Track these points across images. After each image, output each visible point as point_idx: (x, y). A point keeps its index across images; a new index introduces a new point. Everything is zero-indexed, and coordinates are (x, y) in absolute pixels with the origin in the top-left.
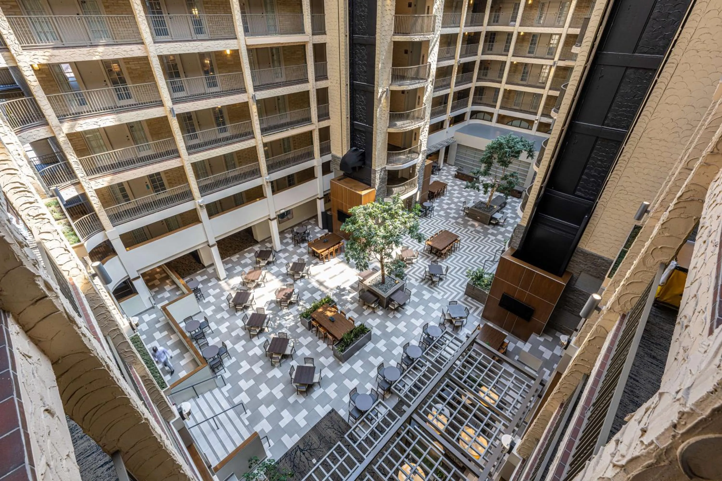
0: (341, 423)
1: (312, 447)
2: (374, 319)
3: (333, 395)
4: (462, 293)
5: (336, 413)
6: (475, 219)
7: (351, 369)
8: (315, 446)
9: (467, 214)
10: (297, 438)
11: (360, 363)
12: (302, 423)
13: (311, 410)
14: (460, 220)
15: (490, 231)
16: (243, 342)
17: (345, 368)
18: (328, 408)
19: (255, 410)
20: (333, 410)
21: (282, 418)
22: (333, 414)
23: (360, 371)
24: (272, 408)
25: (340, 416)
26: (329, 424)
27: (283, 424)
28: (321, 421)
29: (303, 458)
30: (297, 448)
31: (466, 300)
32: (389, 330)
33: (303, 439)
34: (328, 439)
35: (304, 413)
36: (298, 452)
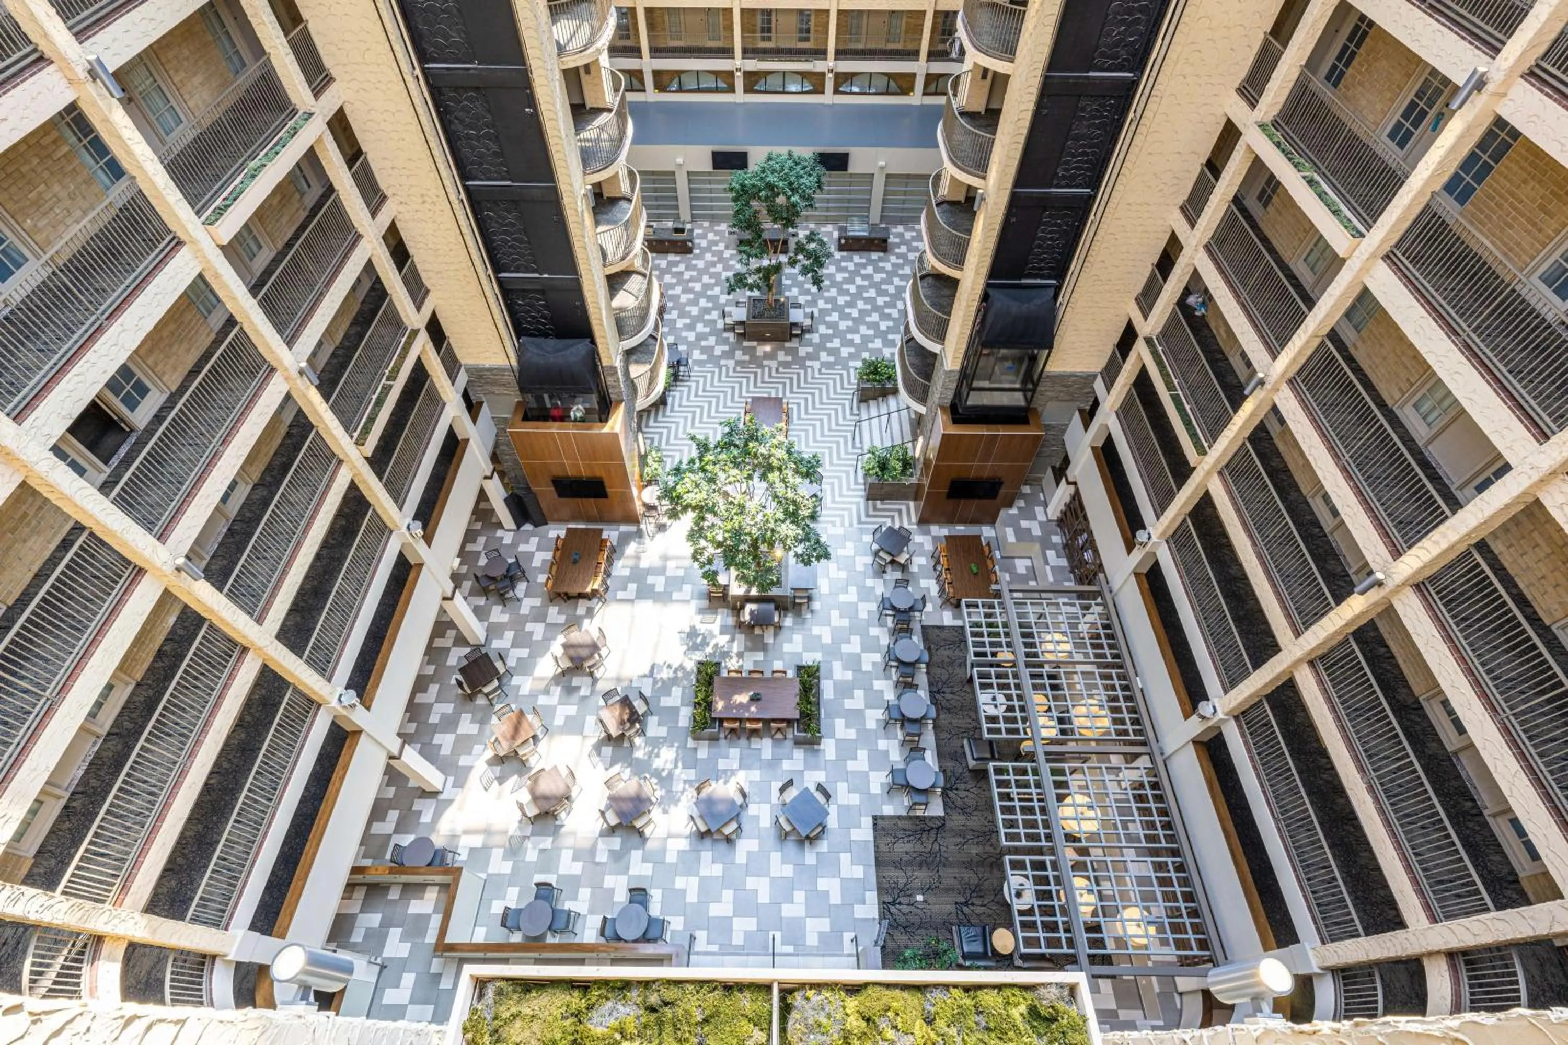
0: (901, 824)
1: (901, 886)
2: (790, 641)
3: (855, 799)
4: (862, 501)
5: (883, 818)
6: (762, 340)
7: (838, 741)
8: (902, 881)
9: (743, 336)
10: (872, 897)
11: (839, 723)
12: (858, 872)
13: (849, 846)
14: (739, 354)
15: (802, 351)
16: (636, 855)
17: (828, 747)
18: (867, 822)
19: (780, 924)
20: (875, 818)
21: (827, 893)
22: (880, 822)
23: (852, 734)
24: (800, 896)
25: (891, 818)
26: (890, 839)
27: (835, 898)
28: (876, 847)
29: (905, 909)
30: (885, 908)
31: (875, 509)
32: (827, 639)
33: (880, 889)
34: (908, 857)
35: (845, 858)
36: (893, 909)
